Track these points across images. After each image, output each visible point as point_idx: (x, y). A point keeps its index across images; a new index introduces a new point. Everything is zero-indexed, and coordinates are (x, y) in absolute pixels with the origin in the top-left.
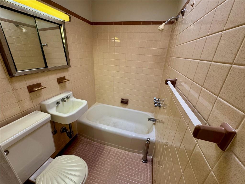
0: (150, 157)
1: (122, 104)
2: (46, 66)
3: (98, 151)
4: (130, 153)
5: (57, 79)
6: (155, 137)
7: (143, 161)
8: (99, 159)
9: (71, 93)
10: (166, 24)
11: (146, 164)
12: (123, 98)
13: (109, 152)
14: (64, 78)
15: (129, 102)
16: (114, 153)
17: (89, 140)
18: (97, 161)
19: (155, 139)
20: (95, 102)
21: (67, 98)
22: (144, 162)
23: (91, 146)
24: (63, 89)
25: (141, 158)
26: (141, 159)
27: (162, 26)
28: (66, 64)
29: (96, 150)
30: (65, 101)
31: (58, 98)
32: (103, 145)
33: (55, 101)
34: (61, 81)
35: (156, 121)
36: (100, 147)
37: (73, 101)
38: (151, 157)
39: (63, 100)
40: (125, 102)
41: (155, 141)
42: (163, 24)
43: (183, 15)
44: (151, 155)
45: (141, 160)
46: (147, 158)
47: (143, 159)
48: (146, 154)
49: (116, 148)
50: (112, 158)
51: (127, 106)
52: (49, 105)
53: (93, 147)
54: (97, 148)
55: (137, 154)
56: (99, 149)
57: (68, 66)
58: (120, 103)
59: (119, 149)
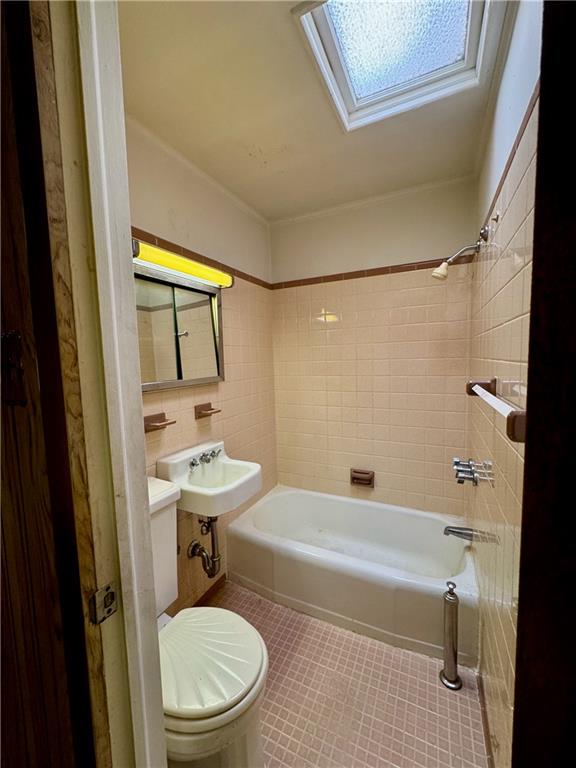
0: (470, 670)
1: (355, 487)
2: (180, 376)
3: (287, 632)
4: (394, 649)
5: (195, 407)
6: (477, 589)
7: (446, 682)
8: (291, 657)
9: (222, 443)
10: (450, 264)
11: (456, 693)
12: (357, 468)
13: (324, 639)
14: (208, 406)
15: (377, 480)
16: (339, 645)
17: (259, 597)
18: (287, 664)
19: (476, 595)
20: (276, 484)
21: (214, 454)
22: (448, 687)
23: (265, 616)
24: (205, 434)
25: (438, 671)
26: (438, 675)
27: (441, 270)
28: (216, 374)
29: (280, 629)
30: (208, 461)
31: (196, 452)
32: (304, 615)
33: (187, 460)
34: (202, 412)
35: (471, 535)
36: (293, 620)
37: (224, 466)
38: (475, 672)
39: (205, 458)
40: (363, 480)
41: (476, 600)
42: (444, 264)
43: (486, 240)
44: (471, 662)
45: (438, 678)
46: (459, 673)
47: (442, 674)
48: (453, 657)
49: (343, 630)
50: (334, 658)
51: (372, 493)
52: (175, 465)
53: (271, 618)
54: (284, 624)
55: (420, 656)
56: (290, 626)
57: (219, 378)
58: (349, 484)
59: (354, 634)
